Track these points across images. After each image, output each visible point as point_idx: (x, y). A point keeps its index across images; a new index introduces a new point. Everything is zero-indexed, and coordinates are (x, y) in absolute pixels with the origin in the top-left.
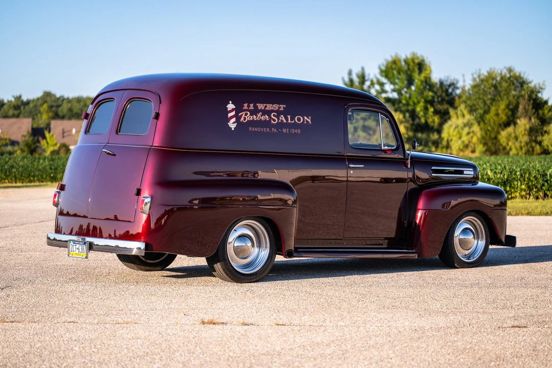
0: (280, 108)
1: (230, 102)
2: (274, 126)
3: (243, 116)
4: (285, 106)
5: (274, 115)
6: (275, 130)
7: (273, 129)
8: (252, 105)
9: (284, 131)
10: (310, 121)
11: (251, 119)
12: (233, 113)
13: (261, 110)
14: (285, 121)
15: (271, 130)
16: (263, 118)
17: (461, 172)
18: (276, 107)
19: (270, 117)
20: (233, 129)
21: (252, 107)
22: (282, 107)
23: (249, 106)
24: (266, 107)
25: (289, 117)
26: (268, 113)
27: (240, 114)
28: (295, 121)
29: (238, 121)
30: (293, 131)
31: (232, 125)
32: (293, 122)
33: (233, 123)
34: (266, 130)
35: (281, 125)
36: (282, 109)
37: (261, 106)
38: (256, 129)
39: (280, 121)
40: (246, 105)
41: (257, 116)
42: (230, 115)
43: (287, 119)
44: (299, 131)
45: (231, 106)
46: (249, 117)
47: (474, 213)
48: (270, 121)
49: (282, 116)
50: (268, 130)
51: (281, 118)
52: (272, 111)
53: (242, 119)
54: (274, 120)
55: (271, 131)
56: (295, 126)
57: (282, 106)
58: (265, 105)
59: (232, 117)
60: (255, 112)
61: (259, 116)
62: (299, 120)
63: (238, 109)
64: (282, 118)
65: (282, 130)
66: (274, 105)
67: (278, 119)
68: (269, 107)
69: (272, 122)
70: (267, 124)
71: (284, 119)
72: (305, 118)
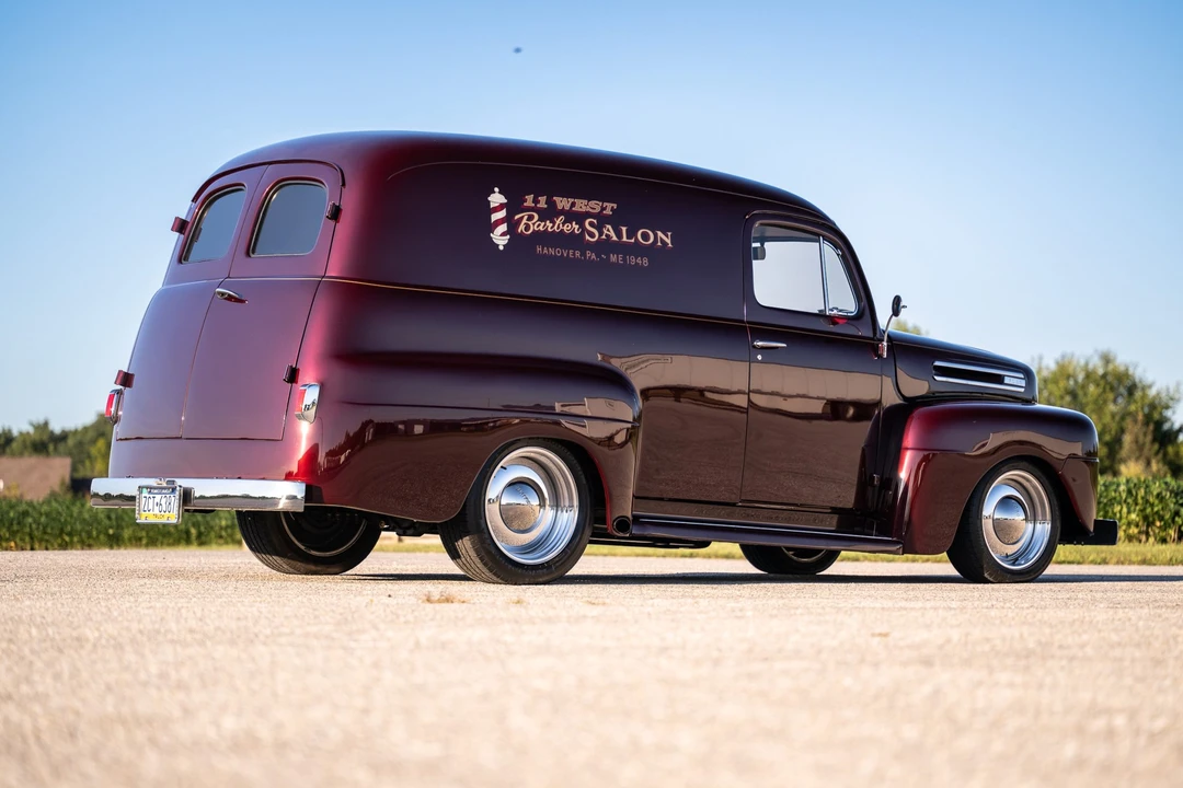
0: (603, 209)
1: (496, 189)
2: (590, 246)
3: (524, 221)
4: (615, 206)
5: (591, 224)
6: (594, 256)
7: (588, 254)
8: (543, 199)
9: (613, 258)
10: (669, 241)
11: (541, 228)
12: (502, 214)
13: (562, 212)
14: (615, 238)
15: (583, 254)
16: (567, 228)
17: (999, 379)
18: (595, 206)
19: (582, 226)
20: (501, 248)
21: (542, 203)
22: (610, 207)
23: (536, 201)
24: (573, 204)
25: (624, 229)
26: (580, 218)
27: (517, 217)
28: (637, 239)
29: (512, 230)
30: (632, 260)
31: (500, 238)
32: (633, 241)
33: (501, 235)
34: (574, 254)
35: (605, 246)
36: (608, 212)
37: (562, 203)
38: (552, 251)
39: (604, 237)
40: (530, 198)
41: (554, 223)
42: (496, 217)
43: (619, 234)
44: (646, 262)
45: (496, 199)
46: (536, 225)
47: (1024, 464)
48: (582, 234)
49: (609, 227)
50: (578, 254)
51: (606, 232)
52: (588, 215)
53: (522, 227)
54: (592, 235)
55: (585, 257)
56: (636, 249)
57: (609, 205)
58: (571, 200)
59: (499, 222)
60: (549, 213)
61: (558, 222)
62: (645, 236)
63: (514, 206)
64: (609, 230)
65: (608, 257)
66: (592, 203)
67: (601, 234)
68: (581, 205)
69: (587, 237)
70: (574, 241)
71: (612, 234)
72: (660, 234)
